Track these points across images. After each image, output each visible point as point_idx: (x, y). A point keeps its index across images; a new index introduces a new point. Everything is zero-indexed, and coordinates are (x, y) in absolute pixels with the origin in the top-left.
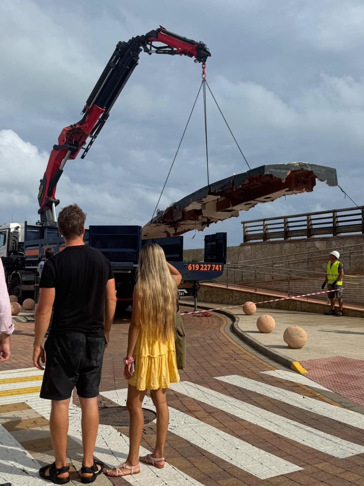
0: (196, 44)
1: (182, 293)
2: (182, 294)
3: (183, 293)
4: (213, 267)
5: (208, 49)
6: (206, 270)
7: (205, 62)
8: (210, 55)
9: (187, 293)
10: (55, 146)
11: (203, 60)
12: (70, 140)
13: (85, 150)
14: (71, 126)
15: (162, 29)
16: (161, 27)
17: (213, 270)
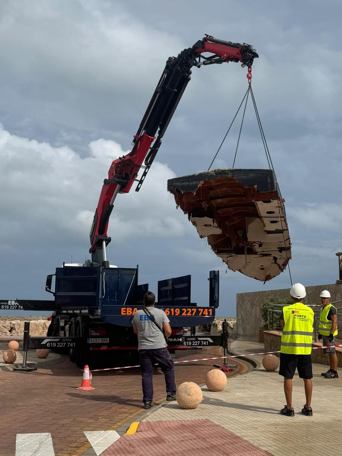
0: (241, 47)
1: (205, 342)
2: (205, 344)
3: (207, 342)
4: (200, 311)
5: (255, 50)
6: (191, 315)
7: (251, 65)
8: (257, 56)
9: (213, 342)
10: (105, 181)
11: (248, 64)
12: (120, 173)
13: (138, 182)
14: (120, 158)
15: (209, 37)
16: (207, 36)
17: (200, 315)
